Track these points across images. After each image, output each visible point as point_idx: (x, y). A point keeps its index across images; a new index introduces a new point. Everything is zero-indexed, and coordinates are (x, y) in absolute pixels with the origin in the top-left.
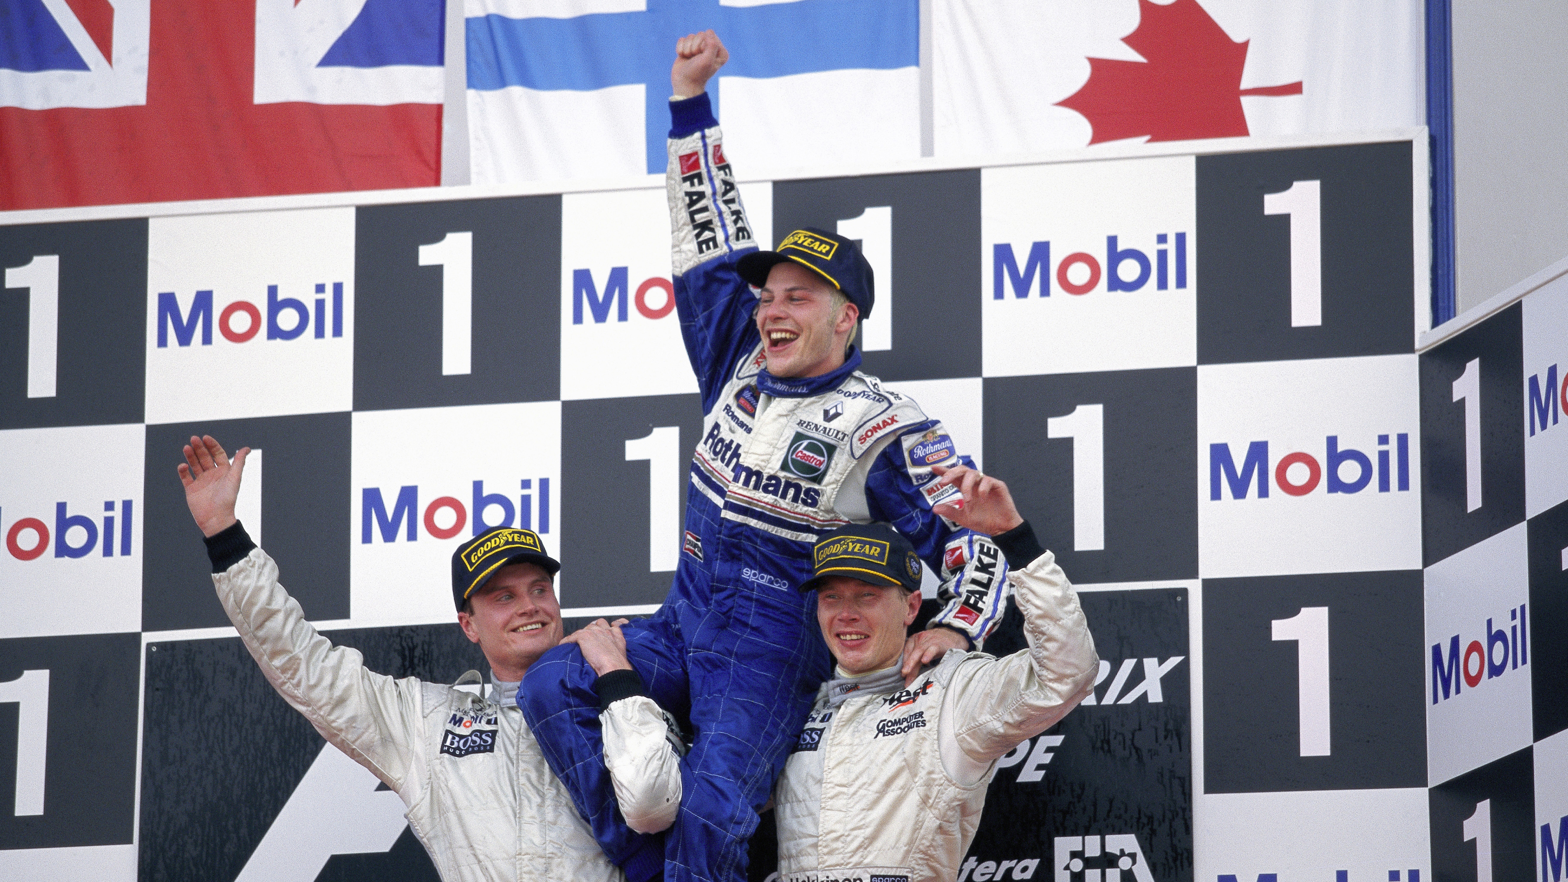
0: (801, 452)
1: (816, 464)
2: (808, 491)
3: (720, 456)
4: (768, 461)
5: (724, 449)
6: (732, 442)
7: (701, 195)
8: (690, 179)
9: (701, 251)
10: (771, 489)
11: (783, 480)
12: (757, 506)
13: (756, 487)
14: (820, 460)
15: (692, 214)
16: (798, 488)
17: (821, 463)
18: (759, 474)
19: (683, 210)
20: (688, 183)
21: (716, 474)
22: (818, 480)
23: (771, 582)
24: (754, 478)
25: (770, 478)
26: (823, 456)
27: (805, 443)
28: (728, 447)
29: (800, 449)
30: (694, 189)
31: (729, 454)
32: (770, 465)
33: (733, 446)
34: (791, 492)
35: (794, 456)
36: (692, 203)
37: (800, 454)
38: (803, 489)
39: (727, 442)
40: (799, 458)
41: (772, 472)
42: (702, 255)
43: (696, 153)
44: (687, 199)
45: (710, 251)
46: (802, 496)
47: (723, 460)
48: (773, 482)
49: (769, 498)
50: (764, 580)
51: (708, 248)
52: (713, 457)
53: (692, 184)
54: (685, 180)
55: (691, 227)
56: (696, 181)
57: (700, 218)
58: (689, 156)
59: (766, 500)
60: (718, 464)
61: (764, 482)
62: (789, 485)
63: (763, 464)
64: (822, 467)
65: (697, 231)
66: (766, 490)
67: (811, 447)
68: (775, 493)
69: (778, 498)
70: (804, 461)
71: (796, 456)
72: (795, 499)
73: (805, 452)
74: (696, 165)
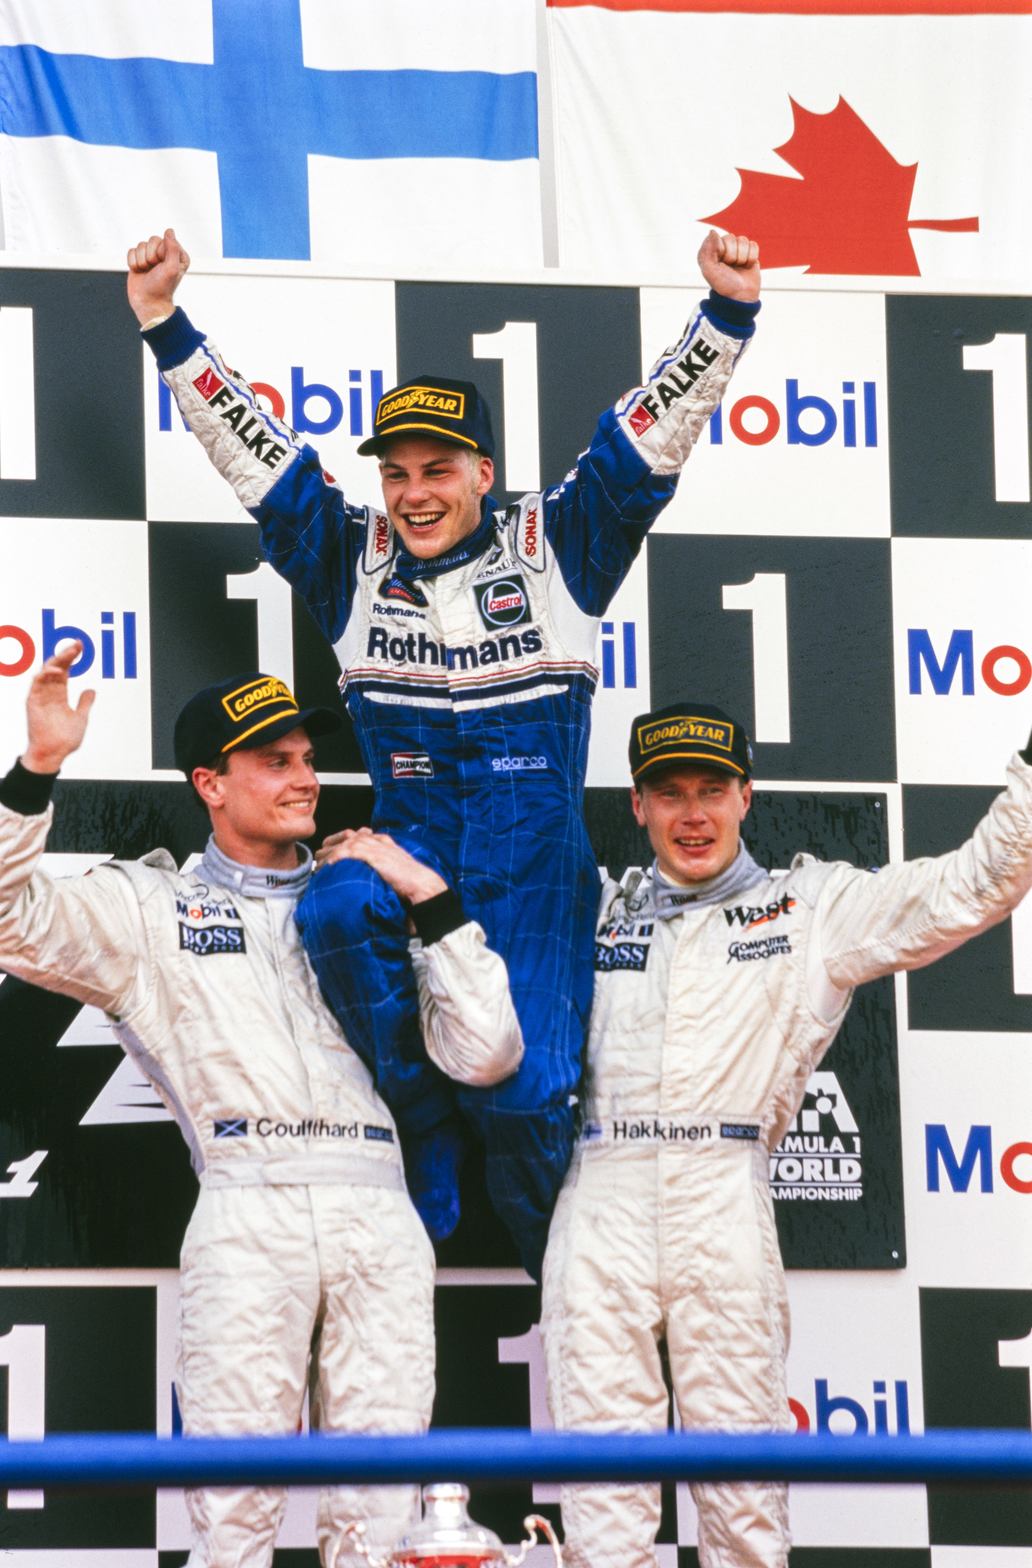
0: (494, 602)
1: (515, 604)
2: (525, 637)
3: (407, 658)
4: (473, 632)
5: (406, 648)
6: (410, 636)
7: (241, 410)
8: (218, 400)
9: (272, 466)
10: (488, 657)
11: (496, 641)
12: (486, 683)
13: (475, 664)
14: (517, 598)
15: (241, 434)
16: (513, 639)
17: (519, 600)
18: (471, 650)
19: (230, 435)
20: (218, 405)
21: (413, 677)
22: (527, 618)
23: (526, 763)
24: (468, 657)
25: (482, 646)
26: (515, 591)
27: (490, 591)
28: (410, 642)
29: (490, 599)
30: (227, 409)
31: (416, 651)
32: (476, 634)
33: (416, 639)
34: (510, 648)
35: (490, 611)
36: (235, 422)
37: (494, 605)
38: (520, 638)
39: (405, 638)
40: (496, 610)
41: (483, 640)
42: (276, 468)
43: (209, 370)
44: (228, 422)
45: (281, 461)
46: (522, 645)
47: (412, 659)
48: (487, 649)
49: (492, 668)
50: (519, 765)
51: (277, 458)
52: (398, 662)
53: (224, 404)
54: (212, 404)
55: (246, 448)
56: (225, 398)
57: (251, 434)
58: (204, 377)
59: (491, 672)
60: (409, 667)
61: (479, 654)
62: (504, 642)
63: (470, 637)
64: (523, 603)
65: (255, 449)
66: (485, 662)
67: (499, 591)
68: (495, 659)
69: (501, 662)
70: (502, 609)
71: (492, 609)
72: (518, 653)
73: (497, 600)
74: (216, 383)
